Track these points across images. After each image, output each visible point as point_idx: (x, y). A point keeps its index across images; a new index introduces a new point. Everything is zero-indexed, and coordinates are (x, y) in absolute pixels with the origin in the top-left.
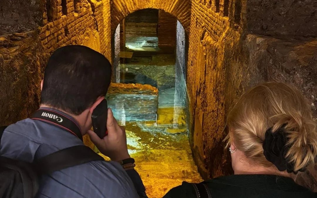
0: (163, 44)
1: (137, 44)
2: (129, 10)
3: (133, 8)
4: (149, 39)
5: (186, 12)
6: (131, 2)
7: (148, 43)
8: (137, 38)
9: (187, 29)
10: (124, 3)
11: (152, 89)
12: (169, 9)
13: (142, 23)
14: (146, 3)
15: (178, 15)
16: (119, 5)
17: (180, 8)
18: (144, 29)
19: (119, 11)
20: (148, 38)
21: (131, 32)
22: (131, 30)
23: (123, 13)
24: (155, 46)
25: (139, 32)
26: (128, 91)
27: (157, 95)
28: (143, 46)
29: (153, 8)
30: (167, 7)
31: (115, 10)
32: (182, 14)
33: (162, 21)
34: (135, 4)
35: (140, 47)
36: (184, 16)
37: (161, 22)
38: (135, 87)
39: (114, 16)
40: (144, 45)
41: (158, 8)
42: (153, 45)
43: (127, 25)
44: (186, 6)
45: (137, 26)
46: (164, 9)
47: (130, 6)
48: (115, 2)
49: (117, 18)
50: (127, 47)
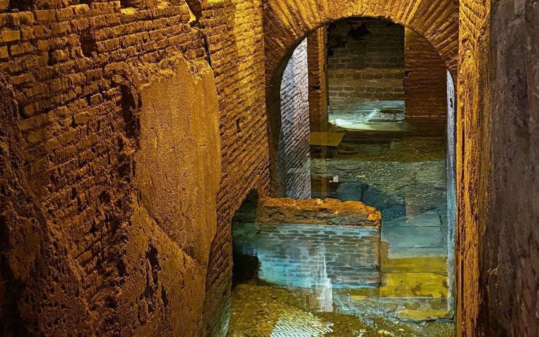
0: (419, 114)
1: (359, 115)
2: (307, 23)
3: (315, 18)
4: (385, 105)
5: (447, 21)
6: (310, 4)
7: (382, 114)
8: (358, 104)
9: (451, 64)
10: (294, 7)
11: (364, 211)
12: (404, 16)
13: (368, 69)
14: (347, 5)
15: (426, 30)
16: (283, 12)
17: (432, 13)
18: (373, 83)
19: (284, 25)
20: (384, 102)
21: (343, 91)
22: (344, 85)
23: (292, 30)
24: (399, 119)
25: (362, 89)
26: (305, 217)
27: (377, 227)
28: (369, 121)
29: (365, 14)
30: (398, 10)
31: (275, 23)
32: (437, 27)
33: (413, 61)
34: (320, 8)
35: (364, 123)
36: (442, 31)
37: (411, 63)
38: (324, 206)
39: (273, 38)
40: (374, 118)
41: (377, 15)
42: (395, 118)
43: (335, 76)
44: (445, 7)
45: (357, 77)
46: (392, 18)
47: (310, 13)
48: (272, 4)
49: (279, 42)
50: (333, 124)
